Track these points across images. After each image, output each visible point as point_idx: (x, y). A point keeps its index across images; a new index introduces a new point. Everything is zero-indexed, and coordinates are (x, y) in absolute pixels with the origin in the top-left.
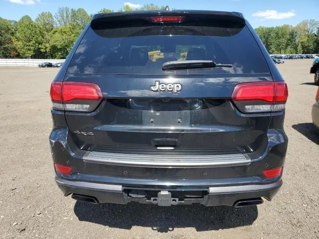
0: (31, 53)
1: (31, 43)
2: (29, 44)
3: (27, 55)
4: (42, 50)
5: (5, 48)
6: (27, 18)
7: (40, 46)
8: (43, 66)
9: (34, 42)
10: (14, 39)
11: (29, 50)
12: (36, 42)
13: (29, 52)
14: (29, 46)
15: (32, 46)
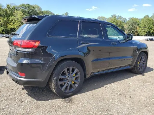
0: (145, 33)
1: (146, 29)
2: (145, 29)
3: (143, 34)
4: (151, 32)
5: (133, 31)
6: (148, 16)
7: (150, 30)
8: (147, 40)
9: (147, 28)
10: (138, 27)
11: (144, 32)
12: (149, 28)
13: (144, 33)
14: (145, 30)
15: (146, 30)
